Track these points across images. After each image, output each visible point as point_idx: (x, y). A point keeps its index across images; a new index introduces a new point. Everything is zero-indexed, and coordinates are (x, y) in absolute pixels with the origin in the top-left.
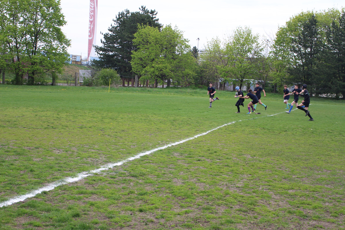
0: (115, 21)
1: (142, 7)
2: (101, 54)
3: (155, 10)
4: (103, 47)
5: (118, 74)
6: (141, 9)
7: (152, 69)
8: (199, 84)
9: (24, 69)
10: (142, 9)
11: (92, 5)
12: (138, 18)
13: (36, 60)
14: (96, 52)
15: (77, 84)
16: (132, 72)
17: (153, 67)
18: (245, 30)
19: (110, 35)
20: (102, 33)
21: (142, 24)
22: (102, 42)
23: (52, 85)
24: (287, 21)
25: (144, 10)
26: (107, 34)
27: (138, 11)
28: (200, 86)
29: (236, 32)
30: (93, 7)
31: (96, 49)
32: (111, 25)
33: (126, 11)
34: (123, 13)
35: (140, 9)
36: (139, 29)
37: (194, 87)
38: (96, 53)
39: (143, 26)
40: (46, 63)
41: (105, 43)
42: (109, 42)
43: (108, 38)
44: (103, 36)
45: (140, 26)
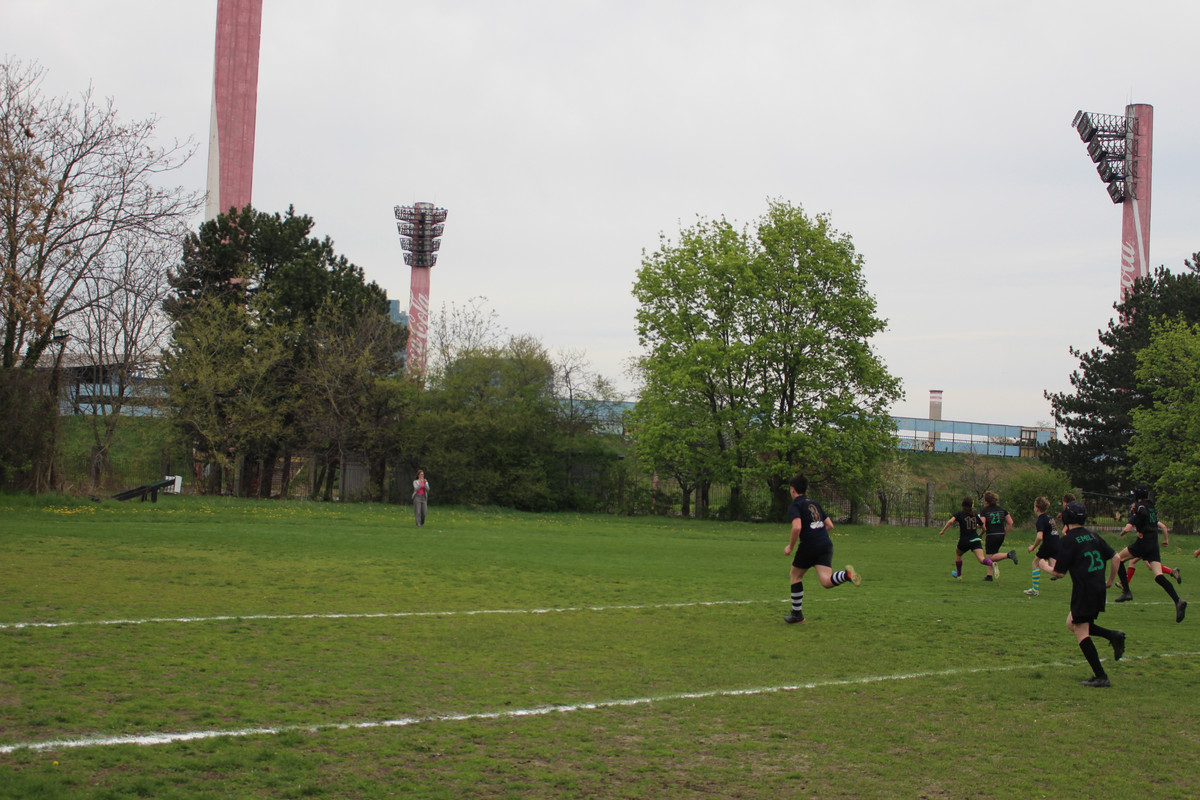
0: (1120, 309)
1: (1196, 256)
2: (1069, 423)
4: (1075, 396)
6: (1193, 263)
7: (1189, 472)
9: (742, 470)
11: (1129, 256)
12: (1180, 296)
13: (776, 444)
14: (1052, 414)
15: (930, 520)
16: (1131, 480)
19: (1105, 355)
20: (1075, 350)
21: (1164, 316)
22: (1073, 382)
23: (849, 521)
26: (1096, 354)
27: (1188, 272)
30: (1131, 260)
31: (1054, 406)
33: (1159, 271)
34: (1151, 280)
35: (1187, 264)
36: (1157, 334)
38: (1054, 418)
39: (1167, 324)
40: (808, 453)
41: (1085, 384)
42: (1101, 381)
43: (1097, 367)
44: (1081, 361)
45: (1157, 324)
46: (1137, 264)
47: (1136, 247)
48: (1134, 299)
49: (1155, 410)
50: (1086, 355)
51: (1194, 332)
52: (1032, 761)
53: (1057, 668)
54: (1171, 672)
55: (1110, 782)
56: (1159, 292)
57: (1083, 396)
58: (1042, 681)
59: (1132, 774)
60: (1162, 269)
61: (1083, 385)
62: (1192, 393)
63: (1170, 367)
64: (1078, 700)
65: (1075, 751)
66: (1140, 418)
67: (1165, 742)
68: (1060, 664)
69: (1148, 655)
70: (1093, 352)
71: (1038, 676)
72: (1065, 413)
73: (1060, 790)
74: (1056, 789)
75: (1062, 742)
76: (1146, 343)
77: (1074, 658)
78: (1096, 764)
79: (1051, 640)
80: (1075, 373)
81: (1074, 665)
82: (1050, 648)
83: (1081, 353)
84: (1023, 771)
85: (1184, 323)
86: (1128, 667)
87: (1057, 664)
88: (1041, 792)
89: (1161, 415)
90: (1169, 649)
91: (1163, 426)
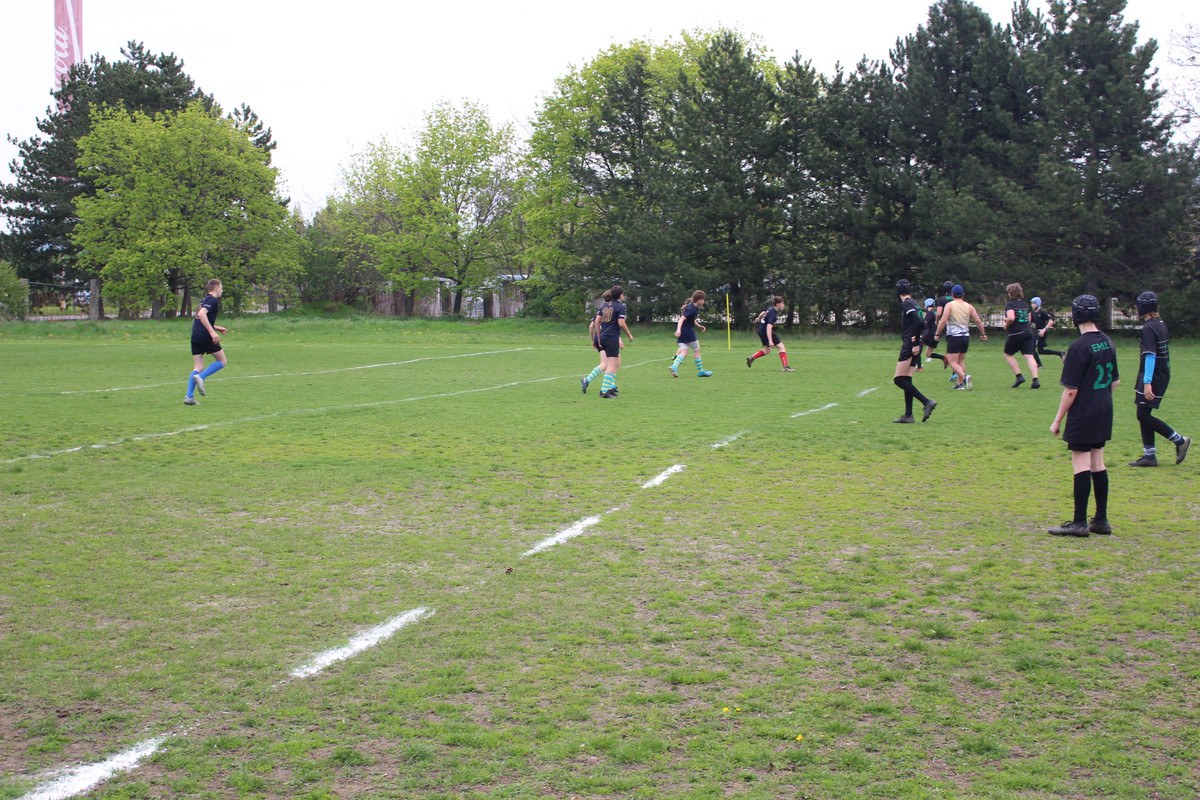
0: (58, 96)
1: (131, 45)
2: (10, 213)
3: (172, 54)
4: (15, 185)
5: (22, 280)
6: (128, 51)
7: (135, 258)
8: (327, 298)
10: (133, 54)
11: (62, 41)
12: (117, 84)
16: (76, 269)
17: (142, 251)
18: (462, 110)
19: (44, 144)
20: (13, 138)
21: (104, 104)
22: (13, 171)
24: (563, 78)
25: (137, 55)
26: (34, 143)
27: (124, 59)
28: (330, 304)
29: (433, 119)
30: (64, 46)
32: (49, 111)
33: (95, 58)
34: (87, 67)
35: (122, 52)
36: (97, 121)
37: (301, 308)
39: (107, 112)
41: (25, 172)
42: (41, 169)
43: (37, 155)
44: (19, 149)
45: (97, 111)
46: (70, 49)
47: (69, 32)
48: (70, 86)
49: (98, 198)
50: (24, 143)
51: (134, 121)
52: (29, 553)
53: (36, 461)
54: (144, 455)
55: (108, 564)
56: (96, 79)
57: (24, 185)
58: (23, 475)
59: (128, 554)
60: (98, 56)
61: (23, 173)
62: (133, 180)
63: (110, 156)
64: (63, 489)
65: (69, 539)
66: (83, 206)
67: (152, 521)
68: (37, 456)
69: (121, 440)
70: (31, 140)
71: (19, 470)
72: (5, 203)
73: (62, 578)
74: (58, 578)
75: (55, 532)
76: (87, 131)
77: (50, 450)
78: (92, 549)
79: (24, 434)
80: (14, 162)
81: (51, 456)
82: (24, 441)
83: (20, 141)
84: (22, 564)
85: (125, 111)
86: (104, 453)
87: (34, 456)
88: (44, 582)
89: (105, 202)
90: (139, 432)
91: (106, 214)
